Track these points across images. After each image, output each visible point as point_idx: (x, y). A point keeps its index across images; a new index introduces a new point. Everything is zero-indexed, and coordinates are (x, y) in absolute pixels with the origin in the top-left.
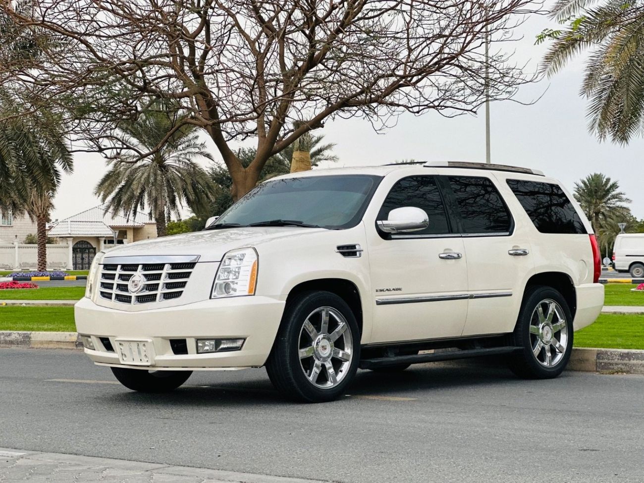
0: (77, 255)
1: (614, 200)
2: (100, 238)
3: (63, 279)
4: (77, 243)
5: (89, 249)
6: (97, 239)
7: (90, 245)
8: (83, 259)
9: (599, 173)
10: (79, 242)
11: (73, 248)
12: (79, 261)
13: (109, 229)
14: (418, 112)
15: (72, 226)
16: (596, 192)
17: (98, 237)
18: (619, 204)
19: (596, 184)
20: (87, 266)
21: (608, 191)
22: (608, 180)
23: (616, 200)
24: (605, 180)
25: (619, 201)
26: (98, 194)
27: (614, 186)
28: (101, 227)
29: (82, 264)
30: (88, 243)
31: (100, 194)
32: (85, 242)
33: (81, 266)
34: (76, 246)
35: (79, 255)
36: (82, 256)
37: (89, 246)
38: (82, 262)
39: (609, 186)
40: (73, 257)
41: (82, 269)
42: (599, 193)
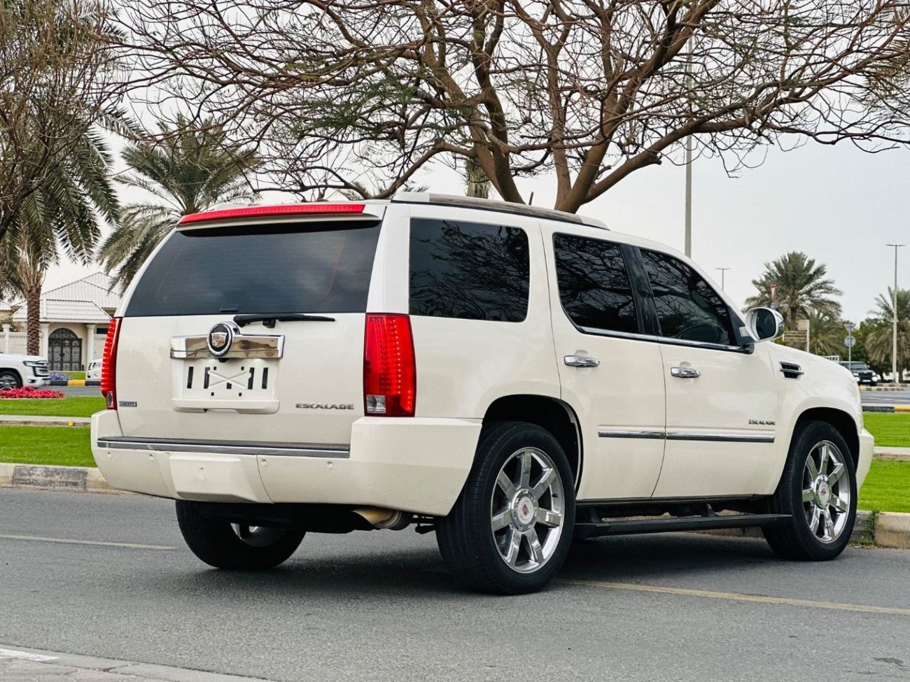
0: (55, 349)
1: (818, 291)
2: (88, 326)
3: (65, 384)
4: (55, 332)
5: (71, 340)
6: (85, 326)
7: (75, 335)
8: (62, 355)
9: (798, 252)
10: (58, 330)
11: (49, 339)
12: (57, 357)
13: (103, 312)
14: (833, 143)
15: (49, 307)
16: (794, 278)
17: (86, 324)
18: (825, 296)
19: (794, 267)
20: (68, 365)
21: (811, 278)
22: (811, 263)
23: (822, 290)
24: (806, 263)
25: (826, 292)
26: (100, 261)
27: (820, 271)
28: (91, 308)
29: (62, 362)
30: (71, 332)
31: (103, 261)
32: (67, 330)
33: (59, 365)
34: (53, 337)
35: (58, 349)
36: (62, 351)
37: (72, 337)
38: (62, 359)
39: (811, 272)
40: (49, 352)
41: (61, 369)
42: (799, 281)
